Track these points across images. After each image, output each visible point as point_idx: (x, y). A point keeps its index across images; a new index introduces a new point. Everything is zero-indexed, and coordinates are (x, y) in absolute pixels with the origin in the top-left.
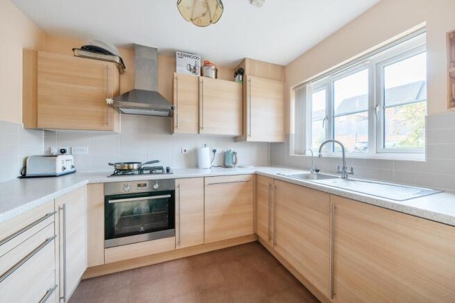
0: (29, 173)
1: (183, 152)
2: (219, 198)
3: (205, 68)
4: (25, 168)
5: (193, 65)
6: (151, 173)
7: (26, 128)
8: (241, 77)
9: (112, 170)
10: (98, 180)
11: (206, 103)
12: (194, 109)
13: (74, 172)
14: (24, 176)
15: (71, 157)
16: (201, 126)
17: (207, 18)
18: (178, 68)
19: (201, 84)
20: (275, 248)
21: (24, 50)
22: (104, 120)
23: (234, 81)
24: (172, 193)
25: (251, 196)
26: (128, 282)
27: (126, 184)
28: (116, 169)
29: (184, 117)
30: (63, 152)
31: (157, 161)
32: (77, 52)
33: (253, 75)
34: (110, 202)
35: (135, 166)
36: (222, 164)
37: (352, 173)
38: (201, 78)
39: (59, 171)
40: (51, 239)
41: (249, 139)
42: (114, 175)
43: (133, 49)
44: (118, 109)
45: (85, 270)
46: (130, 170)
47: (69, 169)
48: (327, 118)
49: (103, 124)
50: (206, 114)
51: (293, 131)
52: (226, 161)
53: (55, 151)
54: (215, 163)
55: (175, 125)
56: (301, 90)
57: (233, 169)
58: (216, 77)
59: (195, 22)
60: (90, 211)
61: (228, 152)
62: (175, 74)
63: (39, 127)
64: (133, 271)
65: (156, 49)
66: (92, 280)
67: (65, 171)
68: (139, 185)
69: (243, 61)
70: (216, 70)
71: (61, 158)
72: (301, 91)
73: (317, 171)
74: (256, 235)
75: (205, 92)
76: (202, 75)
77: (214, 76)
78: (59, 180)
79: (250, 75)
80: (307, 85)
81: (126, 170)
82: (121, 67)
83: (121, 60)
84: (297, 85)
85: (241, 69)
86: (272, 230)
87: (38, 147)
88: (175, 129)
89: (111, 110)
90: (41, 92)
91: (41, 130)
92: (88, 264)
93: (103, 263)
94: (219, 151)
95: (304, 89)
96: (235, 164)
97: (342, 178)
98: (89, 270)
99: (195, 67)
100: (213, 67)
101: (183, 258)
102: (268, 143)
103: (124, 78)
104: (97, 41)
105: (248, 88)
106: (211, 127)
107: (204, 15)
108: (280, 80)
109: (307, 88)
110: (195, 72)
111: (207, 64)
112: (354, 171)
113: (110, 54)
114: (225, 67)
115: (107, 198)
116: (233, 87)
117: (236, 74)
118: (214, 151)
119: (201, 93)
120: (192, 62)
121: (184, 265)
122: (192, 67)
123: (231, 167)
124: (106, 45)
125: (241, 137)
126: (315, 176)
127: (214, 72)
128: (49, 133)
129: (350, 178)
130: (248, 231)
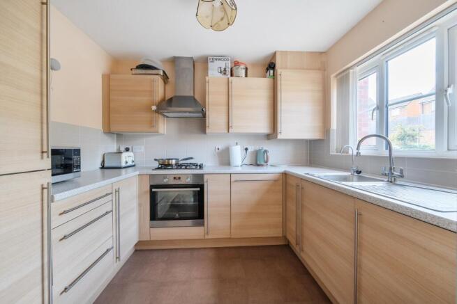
0: (106, 165)
1: (217, 150)
2: (245, 195)
3: (234, 68)
4: (103, 161)
5: (223, 67)
6: (186, 168)
7: (105, 133)
8: (272, 71)
9: (156, 165)
10: (145, 172)
11: (235, 102)
12: (224, 109)
13: (134, 166)
14: (103, 167)
15: (131, 154)
16: (230, 125)
17: (225, 21)
18: (209, 72)
19: (230, 84)
20: (302, 254)
21: (103, 75)
22: (152, 124)
23: (265, 77)
24: (202, 187)
25: (279, 197)
26: (166, 259)
27: (165, 176)
28: (160, 164)
29: (215, 118)
30: (127, 150)
31: (192, 158)
32: (134, 71)
33: (286, 68)
34: (154, 190)
35: (174, 162)
36: (254, 163)
37: (402, 176)
38: (231, 78)
39: (123, 164)
40: (110, 212)
41: (279, 137)
42: (158, 168)
43: (174, 61)
44: (161, 114)
45: (136, 242)
46: (169, 165)
47: (130, 163)
48: (378, 108)
49: (152, 127)
50: (235, 113)
51: (334, 125)
52: (258, 159)
53: (122, 149)
54: (246, 161)
55: (207, 125)
56: (343, 77)
57: (265, 167)
58: (246, 76)
59: (215, 28)
60: (140, 196)
61: (260, 150)
62: (207, 78)
63: (112, 131)
64: (170, 251)
65: (192, 58)
66: (143, 251)
67: (128, 164)
68: (175, 178)
69: (274, 55)
70: (246, 69)
71: (125, 155)
72: (344, 79)
73: (359, 172)
74: (285, 237)
75: (234, 92)
76: (232, 75)
77: (244, 75)
78: (123, 171)
79: (281, 68)
80: (351, 71)
81: (166, 165)
82: (165, 78)
83: (164, 72)
84: (338, 72)
85: (272, 63)
86: (299, 234)
87: (112, 146)
88: (207, 128)
89: (157, 115)
90: (112, 105)
91: (113, 133)
92: (139, 237)
93: (149, 239)
94: (251, 149)
95: (347, 76)
96: (266, 162)
97: (388, 181)
98: (139, 243)
99: (225, 70)
100: (243, 66)
101: (211, 248)
102: (307, 141)
103: (168, 87)
104: (148, 60)
105: (279, 83)
106: (239, 126)
107: (222, 19)
108: (319, 69)
109: (351, 75)
110: (225, 74)
111: (237, 64)
112: (404, 173)
113: (155, 68)
114: (256, 64)
115: (152, 187)
116: (264, 83)
117: (267, 69)
118: (246, 149)
119: (230, 93)
120: (222, 64)
121: (211, 254)
122: (223, 70)
123: (262, 166)
124: (154, 62)
125: (272, 135)
126: (355, 179)
127: (244, 71)
128: (119, 136)
129: (398, 183)
130: (277, 232)
